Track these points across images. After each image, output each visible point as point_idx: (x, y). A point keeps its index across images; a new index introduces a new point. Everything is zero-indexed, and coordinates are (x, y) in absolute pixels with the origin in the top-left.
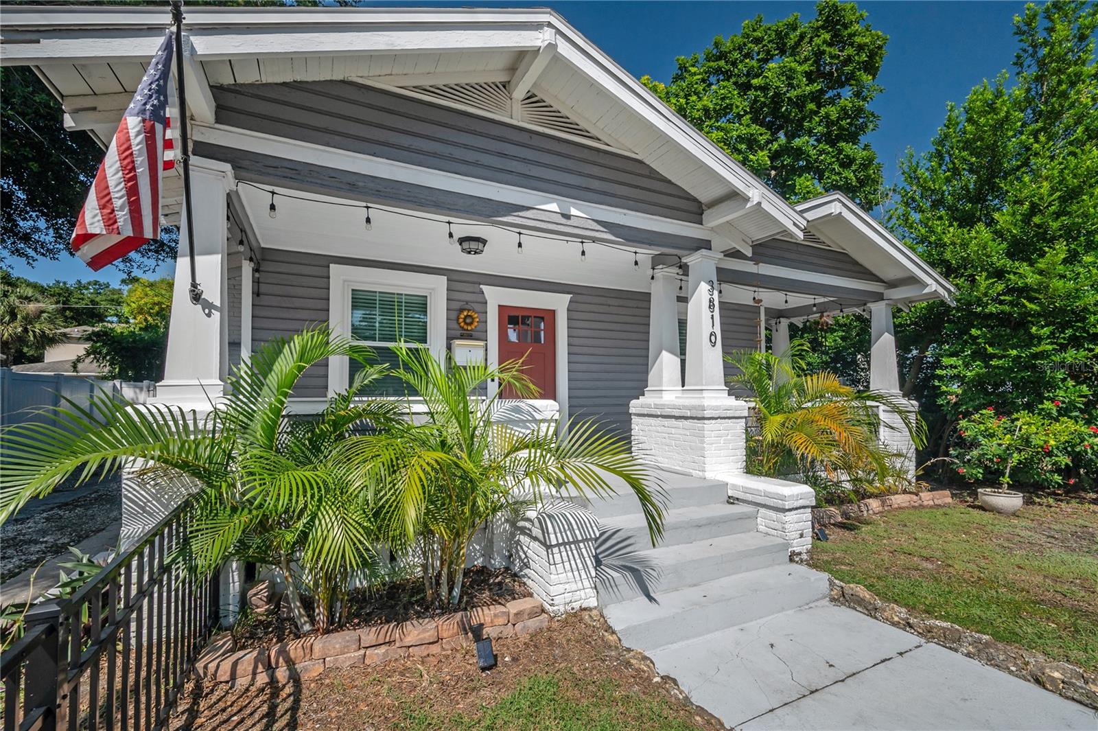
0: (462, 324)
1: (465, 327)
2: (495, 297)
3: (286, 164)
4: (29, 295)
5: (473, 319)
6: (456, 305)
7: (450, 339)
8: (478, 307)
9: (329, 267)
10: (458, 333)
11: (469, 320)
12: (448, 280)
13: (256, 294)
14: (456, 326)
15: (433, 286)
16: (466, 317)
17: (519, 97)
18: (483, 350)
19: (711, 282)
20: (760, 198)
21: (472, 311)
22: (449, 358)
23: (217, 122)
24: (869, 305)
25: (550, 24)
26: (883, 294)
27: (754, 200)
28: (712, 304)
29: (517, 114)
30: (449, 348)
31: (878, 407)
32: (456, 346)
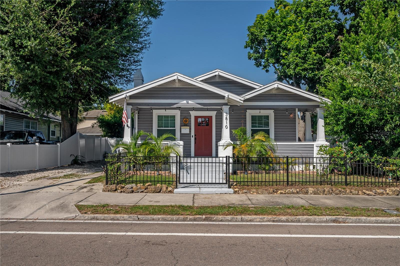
1: (185, 123)
2: (193, 114)
5: (187, 120)
6: (183, 117)
7: (181, 126)
8: (188, 117)
9: (153, 111)
10: (183, 125)
12: (180, 111)
13: (138, 118)
14: (183, 123)
15: (176, 113)
16: (185, 120)
17: (178, 82)
18: (190, 129)
19: (226, 113)
20: (228, 96)
21: (187, 118)
22: (181, 131)
23: (130, 99)
24: (316, 109)
25: (177, 75)
26: (319, 105)
27: (227, 96)
28: (226, 118)
29: (177, 85)
30: (181, 129)
31: (313, 145)
32: (182, 128)
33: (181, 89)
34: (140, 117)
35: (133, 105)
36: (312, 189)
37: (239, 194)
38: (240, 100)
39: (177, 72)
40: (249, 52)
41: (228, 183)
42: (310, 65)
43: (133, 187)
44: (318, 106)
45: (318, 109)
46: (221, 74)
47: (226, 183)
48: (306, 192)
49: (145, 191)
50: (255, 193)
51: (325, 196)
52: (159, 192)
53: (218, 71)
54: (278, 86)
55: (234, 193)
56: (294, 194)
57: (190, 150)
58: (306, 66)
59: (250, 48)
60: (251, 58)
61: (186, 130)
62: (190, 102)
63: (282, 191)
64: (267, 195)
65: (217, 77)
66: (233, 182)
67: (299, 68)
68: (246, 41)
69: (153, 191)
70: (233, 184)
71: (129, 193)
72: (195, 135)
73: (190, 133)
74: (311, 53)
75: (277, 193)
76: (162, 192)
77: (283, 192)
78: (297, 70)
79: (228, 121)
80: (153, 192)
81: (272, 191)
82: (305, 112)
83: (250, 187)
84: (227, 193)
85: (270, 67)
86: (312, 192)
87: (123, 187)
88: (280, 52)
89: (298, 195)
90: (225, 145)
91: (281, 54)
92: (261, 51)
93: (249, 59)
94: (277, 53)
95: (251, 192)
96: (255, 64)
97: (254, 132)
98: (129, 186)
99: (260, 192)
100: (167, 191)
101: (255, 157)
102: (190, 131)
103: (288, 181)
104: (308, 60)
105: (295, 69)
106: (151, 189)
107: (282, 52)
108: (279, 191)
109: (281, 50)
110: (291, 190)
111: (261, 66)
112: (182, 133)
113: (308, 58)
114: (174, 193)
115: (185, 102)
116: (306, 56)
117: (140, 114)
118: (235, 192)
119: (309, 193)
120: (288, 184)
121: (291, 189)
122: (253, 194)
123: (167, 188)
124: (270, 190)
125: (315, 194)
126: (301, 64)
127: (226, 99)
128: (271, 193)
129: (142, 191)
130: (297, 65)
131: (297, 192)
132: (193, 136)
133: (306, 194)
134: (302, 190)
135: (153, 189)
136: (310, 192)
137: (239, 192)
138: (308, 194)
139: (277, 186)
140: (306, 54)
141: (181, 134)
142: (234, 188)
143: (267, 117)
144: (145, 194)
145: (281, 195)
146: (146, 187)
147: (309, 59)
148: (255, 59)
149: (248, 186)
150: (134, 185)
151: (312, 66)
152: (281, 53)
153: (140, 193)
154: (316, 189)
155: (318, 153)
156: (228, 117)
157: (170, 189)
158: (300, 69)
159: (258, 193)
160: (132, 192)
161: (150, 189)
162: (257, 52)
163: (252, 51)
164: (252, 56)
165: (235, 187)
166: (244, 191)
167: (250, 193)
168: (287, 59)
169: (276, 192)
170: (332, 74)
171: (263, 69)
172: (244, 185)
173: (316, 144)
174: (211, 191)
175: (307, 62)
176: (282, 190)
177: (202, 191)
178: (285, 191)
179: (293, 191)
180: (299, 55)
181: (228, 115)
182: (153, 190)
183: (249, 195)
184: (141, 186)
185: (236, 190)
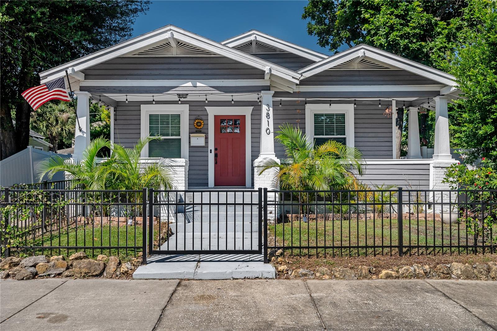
0: (196, 126)
1: (198, 127)
2: (212, 112)
3: (102, 88)
4: (63, 109)
5: (201, 123)
6: (193, 117)
7: (190, 133)
8: (204, 118)
9: (140, 106)
10: (194, 130)
11: (199, 124)
12: (189, 106)
13: (115, 120)
14: (194, 127)
15: (182, 110)
16: (197, 123)
17: (175, 46)
18: (207, 138)
19: (268, 105)
20: (270, 70)
21: (200, 119)
22: (190, 142)
23: (85, 80)
24: (434, 99)
25: (171, 30)
26: (439, 91)
27: (267, 71)
28: (268, 115)
29: (175, 52)
30: (190, 138)
31: (429, 164)
32: (192, 136)
33: (183, 61)
34: (118, 117)
35: (92, 90)
36: (460, 265)
37: (287, 278)
38: (293, 77)
39: (171, 25)
40: (309, 23)
41: (263, 250)
42: (414, 29)
43: (37, 264)
44: (437, 93)
45: (437, 99)
46: (259, 39)
47: (259, 252)
48: (445, 272)
49: (67, 273)
50: (327, 277)
51: (490, 282)
52: (100, 275)
53: (254, 34)
54: (364, 54)
55: (276, 278)
56: (418, 278)
57: (207, 175)
58: (408, 29)
59: (310, 18)
60: (313, 32)
61: (198, 140)
62: (199, 84)
63: (389, 271)
64: (355, 282)
65: (254, 44)
66: (275, 248)
67: (395, 33)
68: (305, 7)
69: (83, 274)
70: (276, 251)
71: (23, 279)
72: (216, 149)
73: (206, 146)
74: (414, 9)
75: (377, 275)
76: (105, 274)
77: (394, 274)
78: (391, 37)
79: (271, 121)
80: (84, 277)
81: (367, 272)
82: (409, 107)
83: (314, 259)
84: (260, 276)
85: (342, 44)
86: (460, 273)
87: (16, 264)
88: (360, 13)
89: (428, 280)
90: (262, 164)
91: (362, 16)
92: (327, 21)
93: (309, 34)
94: (356, 15)
95: (318, 274)
96: (319, 41)
97: (319, 142)
98: (28, 261)
99: (337, 274)
100: (118, 273)
101: (325, 191)
102: (207, 142)
103: (400, 246)
104: (410, 21)
105: (387, 35)
106: (80, 268)
107: (364, 13)
108: (384, 272)
109: (363, 9)
110: (412, 268)
111: (328, 44)
112: (192, 145)
113: (410, 17)
114: (134, 277)
115: (190, 84)
116: (407, 14)
117: (118, 113)
118: (279, 274)
119: (453, 276)
120: (401, 253)
121: (411, 265)
122: (321, 279)
123: (120, 263)
124: (361, 269)
125: (468, 278)
126: (399, 27)
127: (267, 77)
128: (365, 277)
129: (58, 272)
130: (392, 28)
131: (426, 273)
132: (211, 150)
133: (446, 278)
134: (435, 267)
135: (84, 267)
136: (455, 272)
137: (290, 273)
138: (450, 278)
139: (375, 255)
140: (407, 10)
141: (190, 147)
142: (277, 263)
143: (342, 117)
144: (64, 279)
145: (389, 280)
146: (70, 263)
147: (413, 19)
148: (319, 34)
149: (310, 256)
150: (41, 259)
151: (417, 31)
152: (362, 14)
153: (54, 277)
154: (470, 266)
155: (445, 180)
156: (271, 113)
157: (125, 266)
158: (396, 35)
159: (333, 276)
160: (35, 275)
161: (77, 270)
162: (320, 22)
163: (313, 22)
164: (315, 29)
165: (280, 259)
166: (301, 271)
167: (313, 277)
168: (372, 22)
169: (377, 273)
170: (450, 45)
171: (331, 49)
172: (300, 255)
173: (435, 163)
174: (222, 273)
175: (409, 24)
176: (389, 268)
177: (202, 273)
178: (398, 272)
179: (415, 270)
180: (396, 12)
181: (271, 109)
182: (84, 270)
183: (311, 282)
184: (57, 260)
185: (281, 268)
